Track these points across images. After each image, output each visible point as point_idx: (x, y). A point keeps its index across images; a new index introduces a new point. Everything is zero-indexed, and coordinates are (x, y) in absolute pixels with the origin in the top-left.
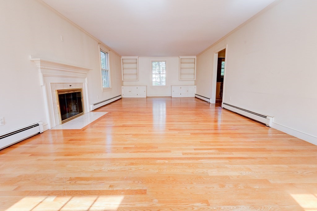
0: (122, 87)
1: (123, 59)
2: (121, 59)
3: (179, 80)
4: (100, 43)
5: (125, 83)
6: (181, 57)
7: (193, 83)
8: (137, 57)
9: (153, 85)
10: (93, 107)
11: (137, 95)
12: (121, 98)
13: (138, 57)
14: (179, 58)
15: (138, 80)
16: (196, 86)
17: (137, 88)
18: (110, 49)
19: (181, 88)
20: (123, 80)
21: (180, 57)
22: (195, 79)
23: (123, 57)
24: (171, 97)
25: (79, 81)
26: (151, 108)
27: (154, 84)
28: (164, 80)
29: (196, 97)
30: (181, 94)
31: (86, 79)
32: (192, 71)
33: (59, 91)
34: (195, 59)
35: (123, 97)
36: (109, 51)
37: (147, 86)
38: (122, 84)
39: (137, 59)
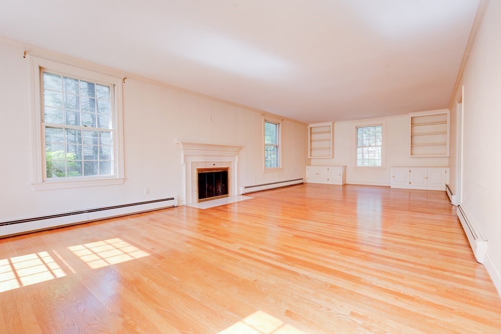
0: (307, 167)
1: (311, 128)
2: (309, 127)
4: (264, 114)
5: (313, 162)
6: (412, 115)
8: (330, 124)
9: (358, 165)
10: (243, 190)
11: (328, 179)
12: (302, 183)
13: (332, 122)
16: (448, 169)
17: (328, 169)
18: (283, 119)
19: (410, 171)
20: (309, 157)
22: (448, 155)
23: (311, 125)
24: (390, 187)
25: (225, 159)
26: (354, 204)
29: (446, 191)
30: (410, 183)
31: (237, 157)
33: (199, 170)
34: (446, 114)
35: (308, 181)
36: (282, 120)
37: (346, 166)
38: (308, 162)
39: (331, 125)
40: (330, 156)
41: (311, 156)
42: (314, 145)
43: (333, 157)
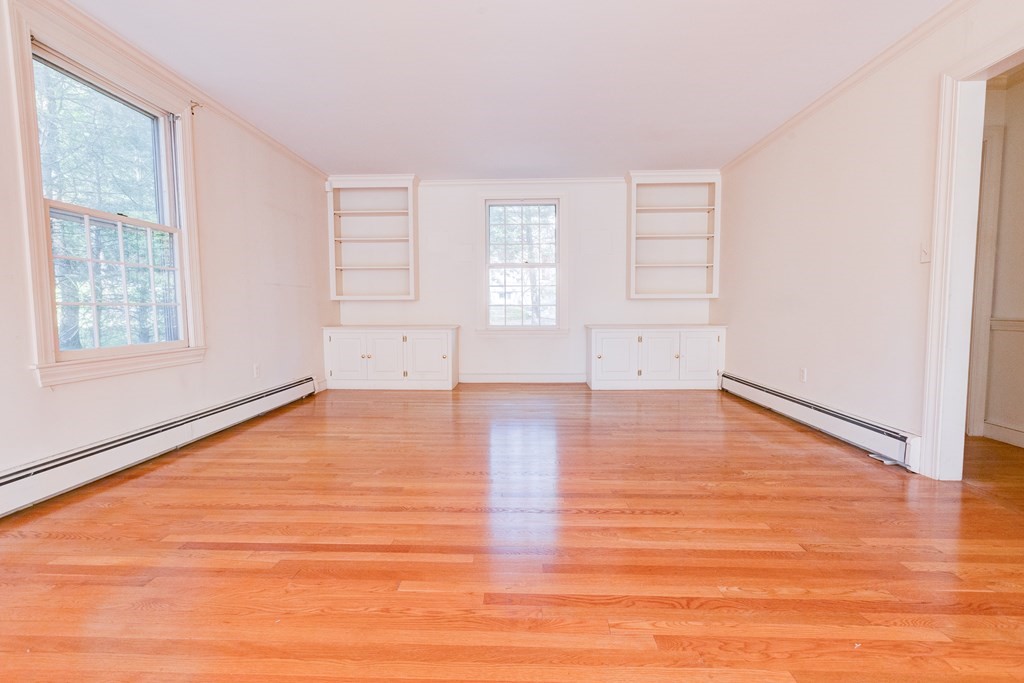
0: (327, 332)
1: (337, 191)
2: (328, 188)
3: (629, 298)
5: (347, 313)
6: (639, 177)
7: (703, 311)
8: (406, 180)
9: (492, 323)
11: (405, 374)
12: (311, 396)
13: (412, 177)
14: (629, 180)
15: (412, 297)
16: (722, 331)
17: (405, 339)
19: (640, 339)
20: (333, 296)
21: (632, 173)
22: (715, 294)
23: (336, 181)
24: (586, 386)
27: (496, 319)
28: (549, 298)
29: (724, 392)
30: (640, 373)
32: (697, 251)
34: (712, 185)
35: (332, 384)
36: (194, 106)
37: (458, 328)
38: (328, 315)
39: (410, 186)
40: (409, 294)
41: (339, 293)
42: (351, 254)
43: (417, 298)
